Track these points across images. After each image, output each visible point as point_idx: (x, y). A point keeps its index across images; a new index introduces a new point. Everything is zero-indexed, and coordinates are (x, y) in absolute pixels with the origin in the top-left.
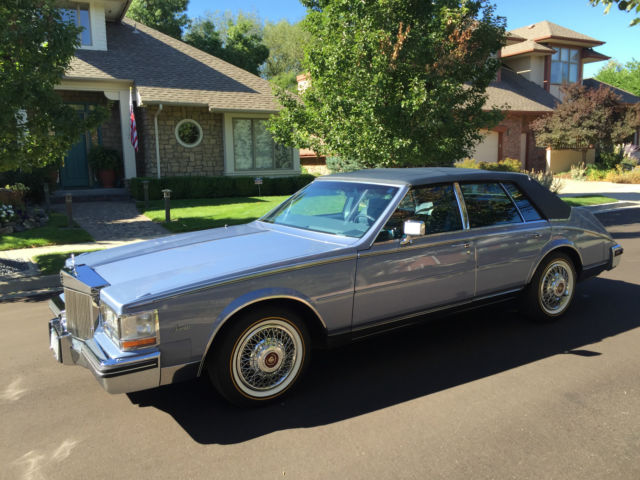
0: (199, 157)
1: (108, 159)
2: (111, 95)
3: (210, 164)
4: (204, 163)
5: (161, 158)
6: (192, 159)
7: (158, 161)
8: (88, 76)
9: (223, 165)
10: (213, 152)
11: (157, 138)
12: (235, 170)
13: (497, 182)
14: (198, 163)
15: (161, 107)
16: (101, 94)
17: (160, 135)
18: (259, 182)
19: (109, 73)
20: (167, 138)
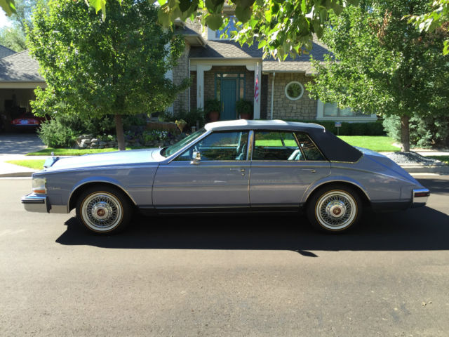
0: (300, 106)
1: (245, 107)
2: (250, 68)
3: (307, 111)
4: (303, 111)
5: (274, 107)
6: (295, 108)
7: (272, 109)
8: (236, 57)
9: (316, 113)
10: (310, 104)
11: (273, 94)
12: (324, 116)
13: (291, 132)
14: (299, 110)
15: (274, 74)
16: (244, 67)
17: (275, 92)
18: (338, 125)
19: (249, 54)
20: (279, 94)
